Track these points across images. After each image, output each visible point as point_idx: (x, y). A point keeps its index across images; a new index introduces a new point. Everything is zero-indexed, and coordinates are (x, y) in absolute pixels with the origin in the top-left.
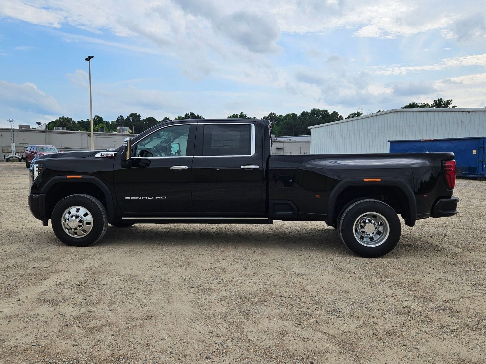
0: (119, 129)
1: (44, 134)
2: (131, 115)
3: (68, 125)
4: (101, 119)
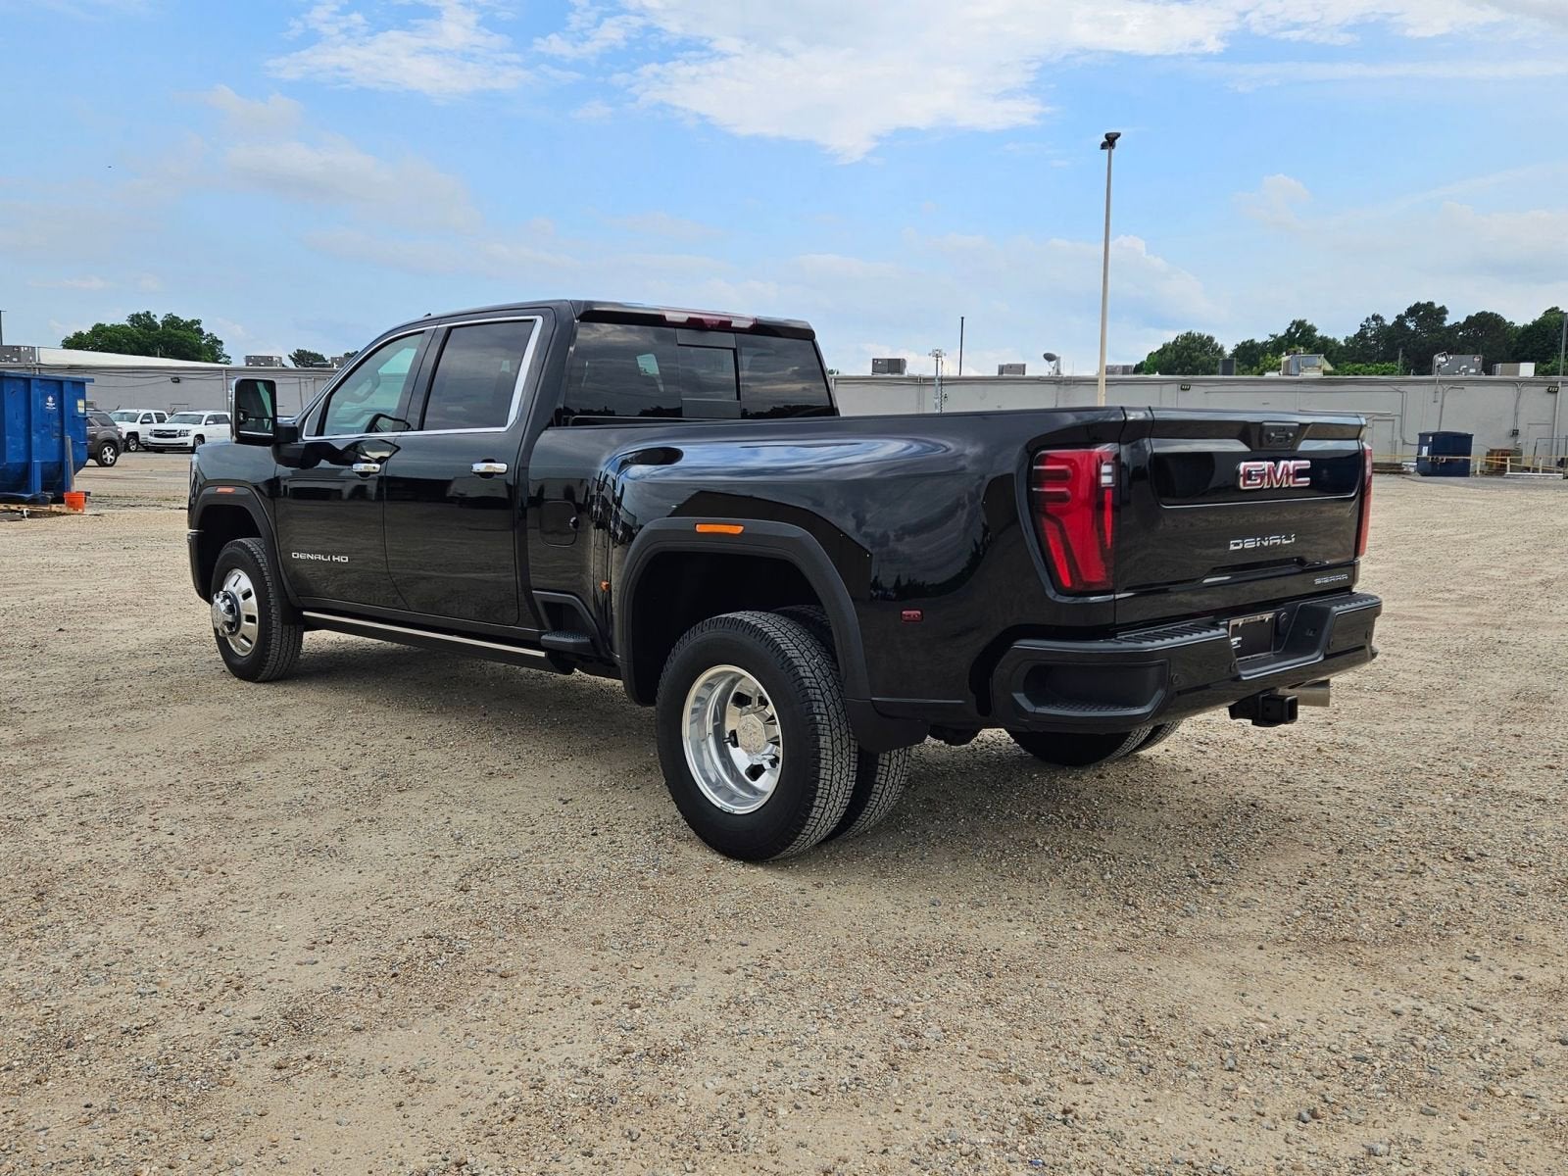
0: (1288, 362)
1: (1054, 388)
2: (1413, 311)
3: (1198, 357)
4: (1312, 330)
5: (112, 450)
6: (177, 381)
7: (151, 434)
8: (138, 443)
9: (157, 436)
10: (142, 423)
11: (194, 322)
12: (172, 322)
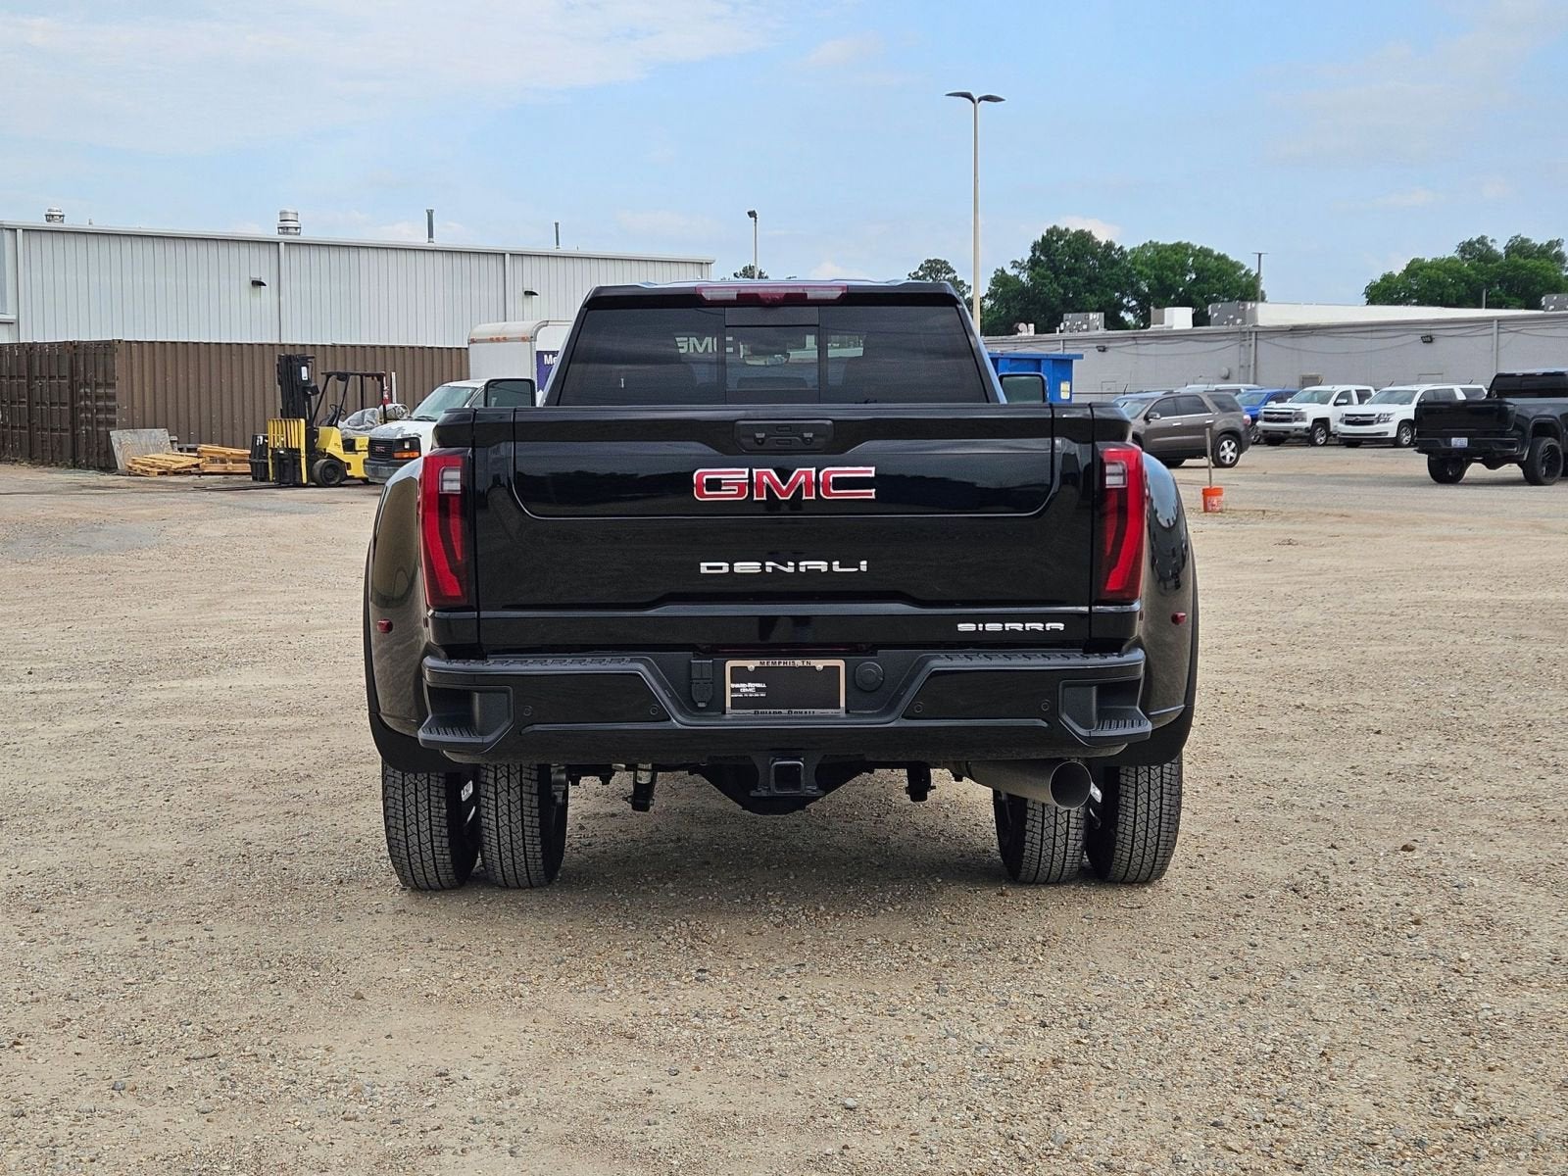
5: (1233, 445)
6: (1428, 340)
7: (1341, 421)
8: (1329, 434)
9: (1348, 423)
10: (1336, 404)
11: (1551, 245)
12: (1519, 248)
